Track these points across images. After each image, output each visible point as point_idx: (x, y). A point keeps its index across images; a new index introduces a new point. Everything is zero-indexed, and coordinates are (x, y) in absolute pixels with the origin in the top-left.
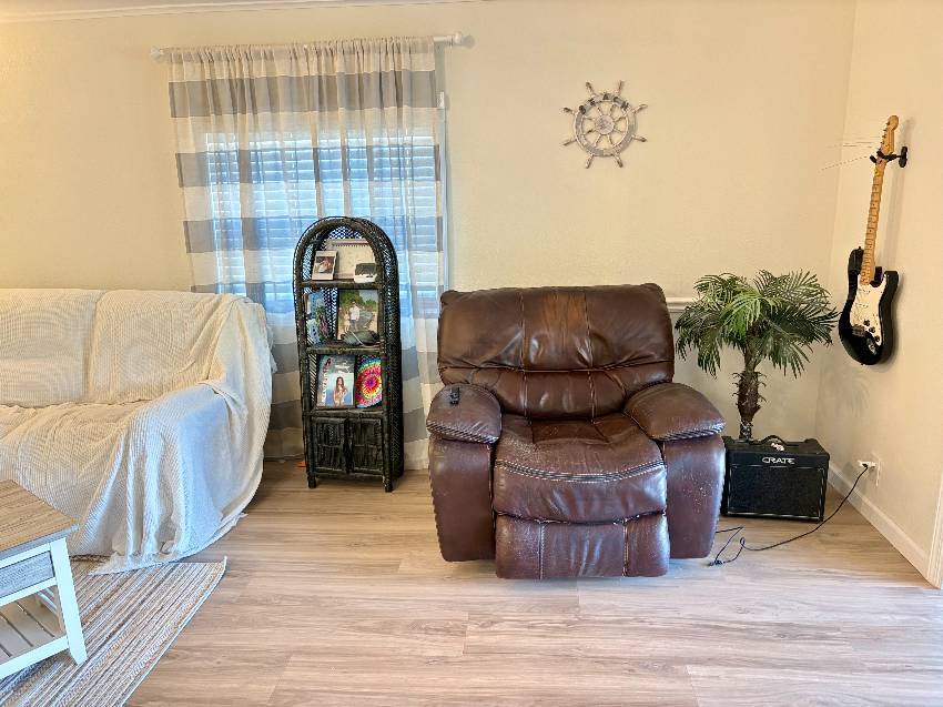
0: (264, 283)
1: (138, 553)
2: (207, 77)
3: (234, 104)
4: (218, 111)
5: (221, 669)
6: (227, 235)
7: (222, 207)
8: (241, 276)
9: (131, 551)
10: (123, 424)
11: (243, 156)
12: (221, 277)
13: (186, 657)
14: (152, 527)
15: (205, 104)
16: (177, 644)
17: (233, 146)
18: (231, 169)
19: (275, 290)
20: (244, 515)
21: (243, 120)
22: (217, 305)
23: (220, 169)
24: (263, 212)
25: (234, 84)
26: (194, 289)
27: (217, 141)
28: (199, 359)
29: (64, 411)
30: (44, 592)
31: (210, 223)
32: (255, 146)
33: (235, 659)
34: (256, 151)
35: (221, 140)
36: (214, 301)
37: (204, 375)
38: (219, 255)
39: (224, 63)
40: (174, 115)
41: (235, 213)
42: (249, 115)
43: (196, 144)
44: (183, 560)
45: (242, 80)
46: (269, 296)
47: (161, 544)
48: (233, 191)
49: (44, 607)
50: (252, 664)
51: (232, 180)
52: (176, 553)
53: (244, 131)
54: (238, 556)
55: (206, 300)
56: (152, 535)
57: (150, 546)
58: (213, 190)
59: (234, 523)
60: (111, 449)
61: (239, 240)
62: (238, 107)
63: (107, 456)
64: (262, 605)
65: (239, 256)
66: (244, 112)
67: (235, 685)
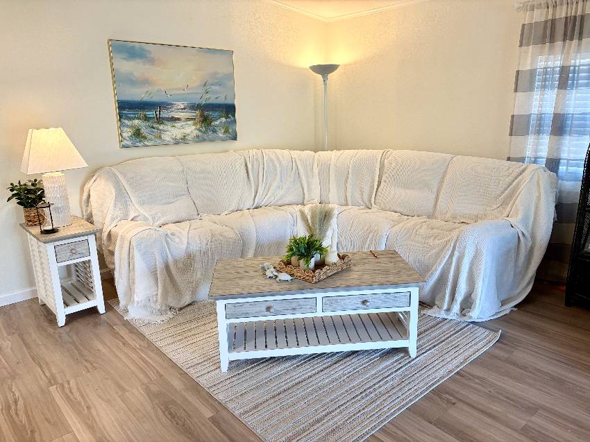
0: (560, 159)
1: (448, 310)
2: (550, 17)
3: (565, 34)
4: (552, 40)
5: (490, 396)
6: (540, 125)
7: (541, 106)
8: (544, 153)
9: (445, 307)
10: (455, 234)
11: (564, 70)
12: (529, 153)
13: (470, 379)
14: (460, 297)
15: (544, 36)
16: (466, 370)
17: (558, 63)
18: (553, 79)
19: (568, 165)
20: (514, 309)
21: (570, 46)
22: (523, 171)
23: (545, 80)
24: (571, 110)
25: (569, 20)
26: (509, 159)
27: (547, 61)
28: (505, 203)
29: (423, 220)
30: (401, 312)
31: (529, 116)
32: (575, 62)
33: (501, 394)
34: (575, 66)
35: (550, 60)
36: (522, 168)
37: (505, 214)
38: (531, 139)
39: (565, 7)
40: (521, 45)
41: (549, 110)
42: (575, 42)
43: (531, 64)
44: (473, 322)
45: (575, 17)
46: (562, 169)
47: (462, 309)
48: (551, 95)
49: (399, 320)
50: (512, 402)
51: (552, 87)
52: (471, 317)
53: (568, 53)
54: (508, 333)
55: (516, 167)
56: (459, 303)
57: (456, 308)
58: (536, 95)
59: (508, 312)
60: (445, 246)
61: (548, 129)
62: (568, 36)
63: (442, 250)
64: (521, 369)
65: (546, 139)
66: (572, 39)
67: (499, 410)
